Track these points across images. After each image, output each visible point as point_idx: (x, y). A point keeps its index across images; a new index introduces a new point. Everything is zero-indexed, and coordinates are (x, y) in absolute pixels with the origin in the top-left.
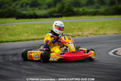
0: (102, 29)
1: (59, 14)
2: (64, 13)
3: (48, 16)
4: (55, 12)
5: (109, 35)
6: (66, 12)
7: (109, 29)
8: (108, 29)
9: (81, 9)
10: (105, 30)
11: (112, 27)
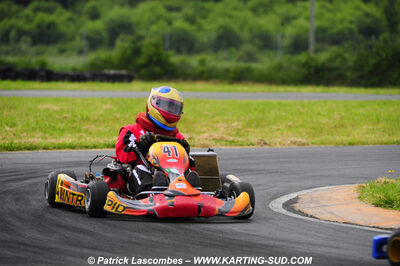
0: (257, 127)
1: (124, 72)
2: (139, 68)
3: (87, 75)
4: (108, 64)
5: (278, 146)
6: (146, 66)
7: (279, 129)
8: (274, 127)
9: (194, 61)
10: (266, 130)
11: (290, 123)
